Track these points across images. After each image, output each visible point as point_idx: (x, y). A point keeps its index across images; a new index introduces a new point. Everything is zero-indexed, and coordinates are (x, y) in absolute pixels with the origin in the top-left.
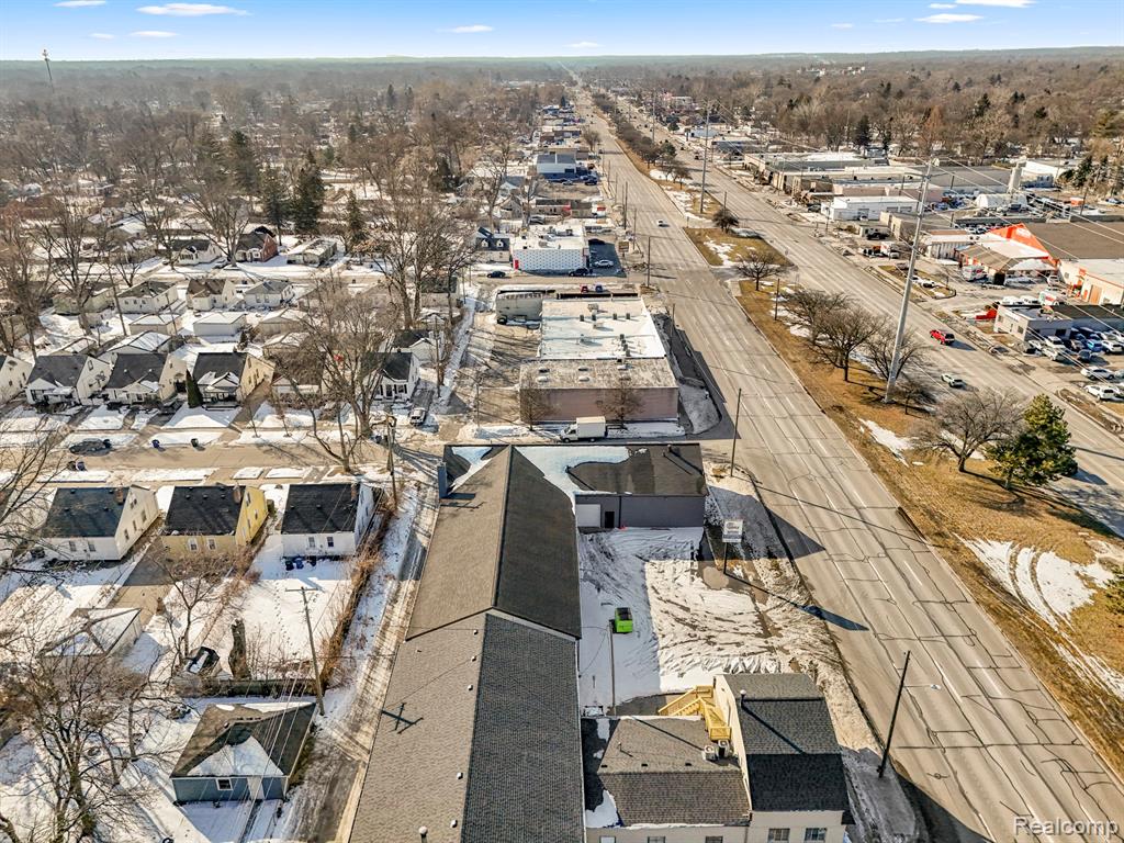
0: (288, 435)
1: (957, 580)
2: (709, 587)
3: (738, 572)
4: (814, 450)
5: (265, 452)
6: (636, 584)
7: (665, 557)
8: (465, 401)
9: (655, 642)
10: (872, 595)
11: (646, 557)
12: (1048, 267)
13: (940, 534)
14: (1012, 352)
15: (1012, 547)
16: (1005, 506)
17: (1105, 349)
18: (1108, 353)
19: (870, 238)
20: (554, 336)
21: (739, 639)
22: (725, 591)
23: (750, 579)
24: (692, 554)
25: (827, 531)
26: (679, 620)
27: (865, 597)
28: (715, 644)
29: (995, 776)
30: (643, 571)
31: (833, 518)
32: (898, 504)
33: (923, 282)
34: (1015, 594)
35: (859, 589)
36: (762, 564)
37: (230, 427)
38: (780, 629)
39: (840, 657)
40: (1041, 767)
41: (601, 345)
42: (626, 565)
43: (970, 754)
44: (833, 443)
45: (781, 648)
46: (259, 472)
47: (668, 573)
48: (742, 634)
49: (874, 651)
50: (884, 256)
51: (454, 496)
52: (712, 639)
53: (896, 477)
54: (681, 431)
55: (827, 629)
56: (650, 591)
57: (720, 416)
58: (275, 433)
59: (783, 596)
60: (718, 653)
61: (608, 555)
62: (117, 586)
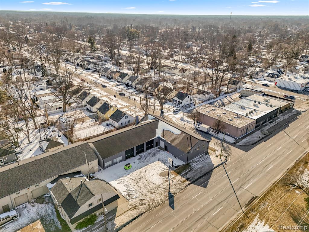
2: (160, 174)
3: (172, 176)
6: (147, 163)
7: (164, 163)
9: (127, 175)
11: (160, 160)
20: (238, 103)
22: (161, 177)
28: (136, 184)
31: (227, 184)
36: (181, 179)
38: (155, 192)
41: (246, 110)
42: (153, 159)
45: (146, 196)
48: (145, 187)
56: (146, 166)
57: (254, 144)
61: (154, 155)
62: (87, 116)
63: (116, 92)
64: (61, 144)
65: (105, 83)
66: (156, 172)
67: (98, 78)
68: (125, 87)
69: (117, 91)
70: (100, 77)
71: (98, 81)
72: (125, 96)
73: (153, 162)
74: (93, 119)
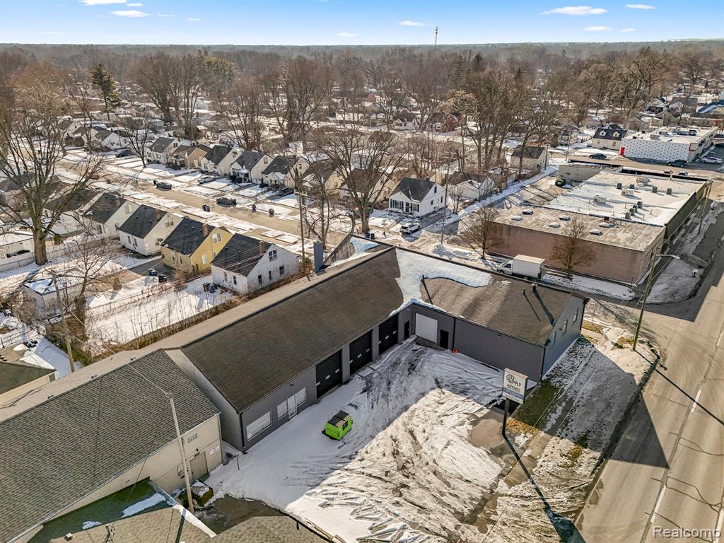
2: (469, 439)
3: (521, 440)
9: (347, 460)
11: (444, 384)
20: (577, 194)
23: (527, 453)
26: (396, 453)
28: (400, 495)
36: (559, 445)
38: (493, 522)
41: (612, 207)
47: (446, 407)
52: (403, 490)
56: (405, 415)
57: (693, 295)
59: (545, 490)
60: (391, 506)
61: (412, 367)
62: (125, 268)
63: (205, 198)
64: (40, 372)
65: (164, 178)
66: (454, 430)
67: (141, 168)
68: (228, 185)
69: (207, 195)
70: (145, 167)
71: (142, 176)
72: (238, 206)
73: (423, 395)
74: (151, 274)
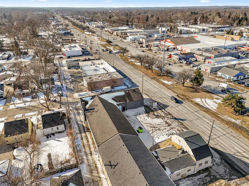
0: (25, 104)
1: (195, 107)
2: (152, 119)
3: (156, 114)
4: (154, 87)
5: (20, 110)
6: (137, 121)
7: (140, 114)
8: (70, 88)
9: (149, 133)
10: (183, 113)
11: (136, 115)
12: (175, 47)
13: (187, 99)
14: (177, 63)
15: (200, 99)
16: (194, 91)
17: (192, 61)
18: (193, 61)
19: (139, 44)
20: (87, 70)
21: (165, 128)
22: (156, 119)
23: (159, 115)
24: (145, 112)
25: (167, 102)
26: (151, 127)
27: (182, 114)
28: (161, 130)
29: (224, 142)
30: (137, 118)
31: (167, 100)
32: (176, 95)
33: (154, 52)
34: (206, 107)
35: (180, 112)
36: (159, 111)
37: (5, 105)
38: (171, 124)
39: (185, 126)
40: (230, 138)
41: (99, 71)
42: (133, 118)
43: (218, 139)
44: (157, 85)
45: (174, 128)
46: (22, 115)
47: (142, 117)
48: (165, 127)
49: (190, 124)
50: (144, 47)
51: (87, 110)
52: (160, 129)
53: (173, 89)
54: (126, 87)
55: (179, 122)
56: (141, 122)
57: (132, 83)
58: (21, 104)
59: (167, 117)
60: (163, 132)
